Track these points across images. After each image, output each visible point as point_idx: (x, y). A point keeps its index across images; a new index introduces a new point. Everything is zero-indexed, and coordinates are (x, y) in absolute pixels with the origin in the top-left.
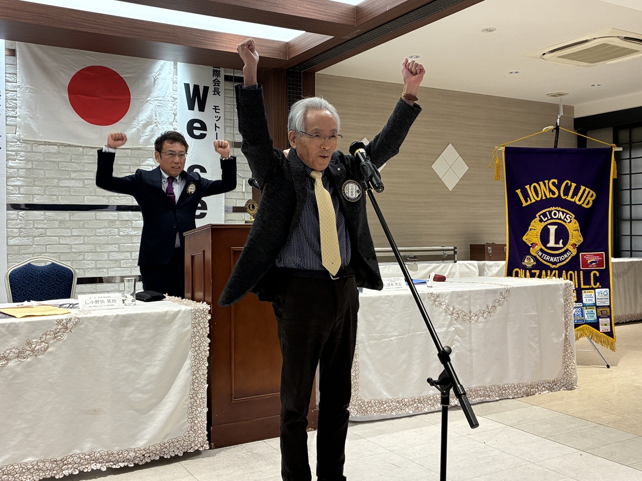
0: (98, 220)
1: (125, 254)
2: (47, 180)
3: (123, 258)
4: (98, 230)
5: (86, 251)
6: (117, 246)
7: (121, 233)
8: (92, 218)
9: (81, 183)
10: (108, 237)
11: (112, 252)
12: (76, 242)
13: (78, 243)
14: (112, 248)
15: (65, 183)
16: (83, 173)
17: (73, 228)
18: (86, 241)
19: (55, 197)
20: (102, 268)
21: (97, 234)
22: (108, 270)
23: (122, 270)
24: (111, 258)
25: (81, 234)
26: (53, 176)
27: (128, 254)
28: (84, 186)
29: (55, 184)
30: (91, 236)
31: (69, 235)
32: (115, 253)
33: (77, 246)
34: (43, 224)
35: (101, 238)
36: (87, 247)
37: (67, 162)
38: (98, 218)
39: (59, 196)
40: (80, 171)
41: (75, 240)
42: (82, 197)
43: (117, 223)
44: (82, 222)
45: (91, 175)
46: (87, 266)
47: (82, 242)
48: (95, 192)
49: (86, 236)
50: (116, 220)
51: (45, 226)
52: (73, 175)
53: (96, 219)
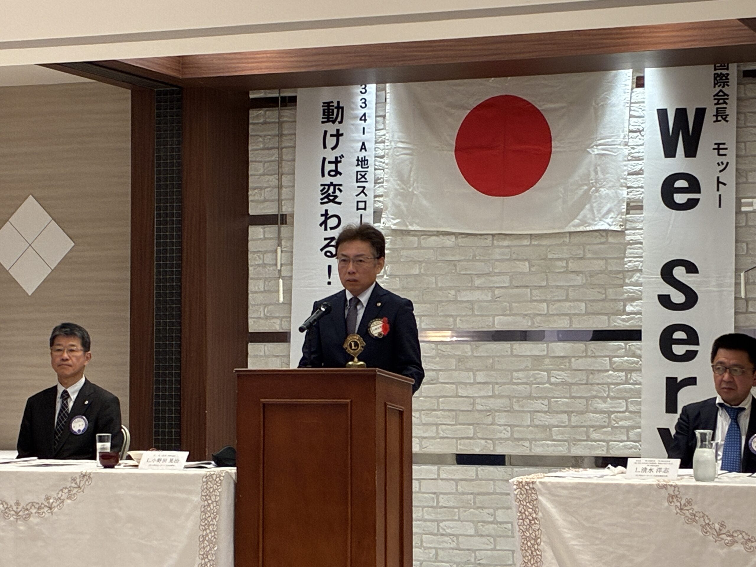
0: (517, 356)
1: (559, 416)
2: (440, 293)
3: (556, 423)
4: (515, 374)
5: (496, 408)
6: (546, 402)
7: (553, 380)
8: (506, 353)
9: (490, 294)
10: (531, 386)
11: (538, 412)
12: (482, 393)
13: (486, 395)
14: (538, 405)
15: (466, 296)
16: (493, 279)
17: (477, 370)
18: (497, 393)
19: (451, 319)
20: (522, 439)
21: (515, 381)
22: (531, 443)
23: (555, 446)
24: (537, 422)
25: (488, 380)
26: (448, 284)
27: (565, 417)
28: (495, 299)
29: (451, 297)
30: (505, 384)
31: (472, 381)
32: (543, 415)
33: (483, 401)
34: (435, 363)
35: (521, 387)
36: (498, 403)
37: (468, 261)
38: (515, 352)
39: (457, 316)
40: (488, 274)
41: (480, 390)
42: (491, 319)
43: (547, 361)
44: (491, 361)
45: (505, 281)
46: (499, 435)
47: (490, 394)
48: (511, 309)
49: (497, 383)
50: (544, 357)
51: (438, 367)
52: (478, 282)
53: (512, 355)
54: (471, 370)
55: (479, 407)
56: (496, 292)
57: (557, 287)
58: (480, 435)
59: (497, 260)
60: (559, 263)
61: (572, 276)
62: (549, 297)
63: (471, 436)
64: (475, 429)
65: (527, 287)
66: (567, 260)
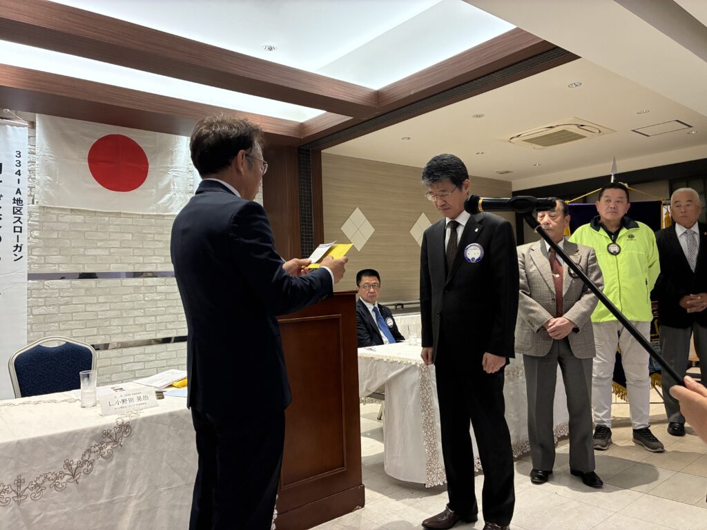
0: (124, 287)
3: (149, 322)
6: (142, 311)
8: (118, 285)
9: (107, 251)
11: (138, 316)
12: (102, 309)
13: (105, 309)
14: (138, 313)
15: (91, 252)
27: (153, 318)
28: (110, 255)
29: (81, 253)
32: (141, 318)
33: (104, 313)
34: (69, 292)
35: (127, 304)
36: (113, 313)
37: (93, 231)
38: (123, 284)
39: (85, 264)
40: (106, 240)
41: (101, 306)
42: (108, 265)
43: (143, 288)
44: (108, 289)
45: (117, 244)
46: (114, 332)
47: (108, 308)
48: (121, 260)
49: (112, 302)
50: (141, 286)
51: (71, 294)
52: (99, 244)
53: (122, 286)
54: (95, 295)
55: (100, 317)
56: (112, 250)
57: (148, 248)
58: (101, 333)
59: (112, 232)
60: (149, 236)
61: (157, 243)
62: (144, 254)
63: (95, 334)
64: (98, 330)
65: (130, 248)
66: (154, 234)
